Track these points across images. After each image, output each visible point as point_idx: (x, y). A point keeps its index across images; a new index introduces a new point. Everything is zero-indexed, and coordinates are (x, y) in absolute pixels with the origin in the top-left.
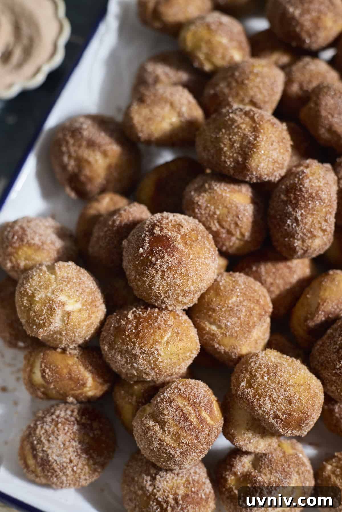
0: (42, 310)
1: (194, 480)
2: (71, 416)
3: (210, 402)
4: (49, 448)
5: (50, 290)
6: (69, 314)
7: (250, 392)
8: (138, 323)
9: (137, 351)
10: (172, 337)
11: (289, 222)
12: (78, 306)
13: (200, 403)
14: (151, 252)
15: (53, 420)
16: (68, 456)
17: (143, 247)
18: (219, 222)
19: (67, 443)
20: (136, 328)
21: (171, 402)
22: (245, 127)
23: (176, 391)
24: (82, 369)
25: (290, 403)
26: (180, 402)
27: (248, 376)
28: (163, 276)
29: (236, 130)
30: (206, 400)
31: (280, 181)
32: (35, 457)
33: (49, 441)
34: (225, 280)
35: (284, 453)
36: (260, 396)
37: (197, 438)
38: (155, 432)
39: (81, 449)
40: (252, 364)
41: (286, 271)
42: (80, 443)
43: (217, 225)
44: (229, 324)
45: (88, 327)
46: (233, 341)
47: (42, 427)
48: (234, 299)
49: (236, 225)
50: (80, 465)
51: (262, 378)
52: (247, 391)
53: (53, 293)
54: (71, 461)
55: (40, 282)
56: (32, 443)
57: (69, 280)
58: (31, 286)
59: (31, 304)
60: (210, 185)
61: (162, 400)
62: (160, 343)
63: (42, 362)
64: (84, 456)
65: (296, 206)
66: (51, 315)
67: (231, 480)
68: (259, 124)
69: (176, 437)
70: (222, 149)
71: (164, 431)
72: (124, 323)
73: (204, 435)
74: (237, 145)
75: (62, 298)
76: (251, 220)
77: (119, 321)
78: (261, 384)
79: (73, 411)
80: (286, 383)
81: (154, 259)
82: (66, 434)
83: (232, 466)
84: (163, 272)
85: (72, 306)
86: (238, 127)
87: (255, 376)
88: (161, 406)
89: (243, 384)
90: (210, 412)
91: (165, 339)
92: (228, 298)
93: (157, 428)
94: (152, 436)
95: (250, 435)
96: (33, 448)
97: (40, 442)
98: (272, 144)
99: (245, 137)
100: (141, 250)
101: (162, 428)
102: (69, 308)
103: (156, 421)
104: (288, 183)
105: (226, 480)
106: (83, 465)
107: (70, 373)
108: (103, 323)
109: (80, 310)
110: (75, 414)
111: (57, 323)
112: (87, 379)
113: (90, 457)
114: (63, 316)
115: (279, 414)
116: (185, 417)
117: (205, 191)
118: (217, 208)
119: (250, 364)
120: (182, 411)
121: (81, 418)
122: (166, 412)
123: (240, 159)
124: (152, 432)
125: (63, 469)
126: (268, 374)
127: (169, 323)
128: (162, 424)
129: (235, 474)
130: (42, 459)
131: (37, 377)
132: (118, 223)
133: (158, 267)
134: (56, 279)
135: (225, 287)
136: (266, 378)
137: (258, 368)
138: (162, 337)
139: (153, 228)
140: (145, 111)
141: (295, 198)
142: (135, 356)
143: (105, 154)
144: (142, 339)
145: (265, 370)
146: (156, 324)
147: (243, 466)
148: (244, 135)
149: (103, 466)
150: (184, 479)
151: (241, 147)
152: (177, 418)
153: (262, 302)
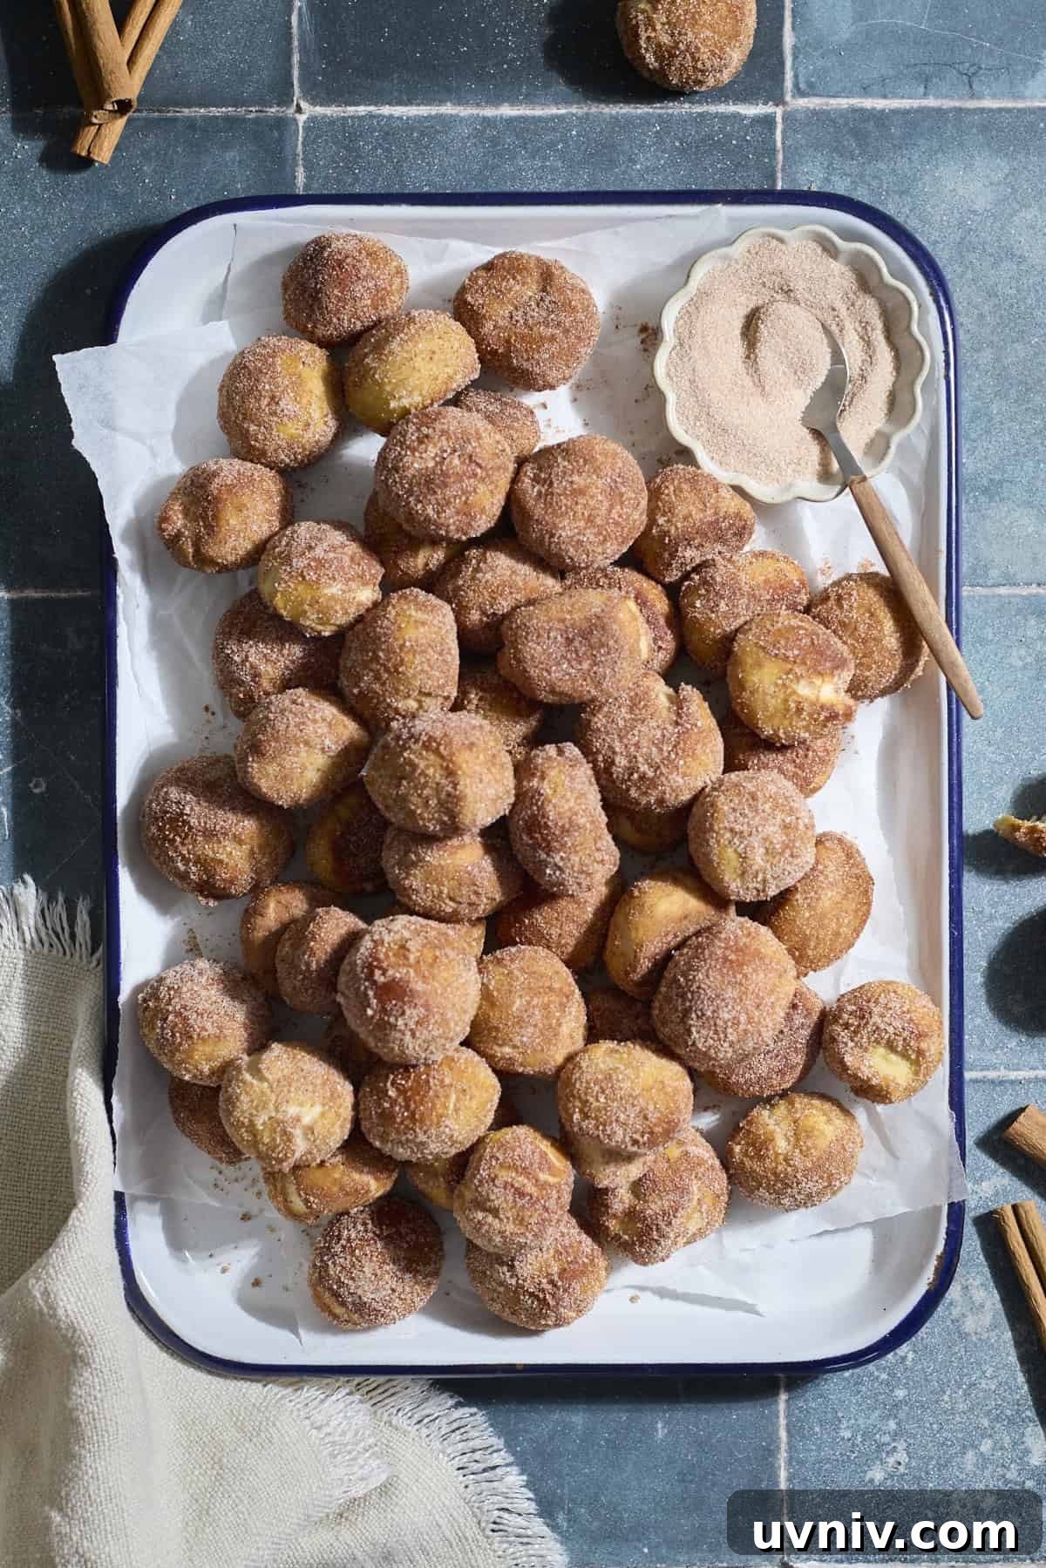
0: (274, 1140)
1: (565, 1247)
2: (366, 1231)
3: (544, 1155)
4: (357, 1287)
5: (271, 1106)
6: (310, 1129)
7: (589, 1125)
8: (407, 1100)
9: (422, 1138)
10: (458, 1100)
11: (548, 871)
12: (318, 1109)
13: (531, 1164)
14: (384, 1010)
15: (344, 1247)
16: (388, 1287)
17: (369, 1005)
18: (451, 899)
19: (379, 1272)
20: (407, 1107)
21: (493, 1180)
22: (435, 774)
23: (494, 1163)
24: (356, 1176)
25: (646, 1118)
26: (505, 1176)
27: (578, 1103)
28: (413, 1035)
29: (422, 780)
30: (537, 1156)
31: (511, 812)
32: (343, 1304)
33: (352, 1279)
34: (495, 978)
35: (668, 1161)
36: (605, 1125)
37: (546, 1209)
38: (490, 1225)
39: (399, 1270)
40: (578, 1086)
41: (572, 907)
42: (394, 1263)
43: (452, 904)
44: (525, 1039)
45: (342, 1127)
46: (539, 1056)
47: (334, 1263)
48: (518, 1002)
49: (477, 893)
50: (408, 1289)
51: (597, 1100)
52: (584, 1125)
53: (277, 1110)
54: (393, 1290)
55: (252, 1101)
56: (330, 1289)
57: (288, 1080)
58: (243, 1112)
59: (255, 1136)
60: (417, 855)
61: (480, 1181)
62: (447, 1116)
63: (298, 1189)
64: (408, 1276)
65: (549, 850)
66: (290, 1141)
67: (613, 1225)
68: (451, 761)
69: (520, 1221)
70: (413, 812)
71: (501, 1220)
72: (386, 1105)
73: (553, 1201)
74: (433, 803)
75: (292, 1110)
76: (494, 878)
77: (380, 1105)
78: (599, 1110)
79: (364, 1224)
80: (630, 1095)
81: (392, 1020)
82: (371, 1260)
83: (607, 1206)
84: (411, 1030)
85: (310, 1114)
86: (423, 773)
87: (587, 1101)
88: (484, 1190)
89: (576, 1116)
90: (549, 1168)
91: (452, 1106)
92: (509, 1006)
93: (490, 1219)
94: (487, 1232)
95: (613, 1169)
96: (336, 1295)
97: (340, 1284)
98: (481, 781)
99: (438, 788)
100: (370, 1012)
101: (496, 1216)
102: (306, 1120)
103: (484, 1210)
104: (525, 814)
105: (607, 1228)
106: (412, 1287)
107: (342, 1189)
108: (356, 1106)
109: (323, 1114)
110: (370, 1226)
111: (300, 1146)
112: (368, 1184)
113: (415, 1272)
114: (305, 1134)
115: (637, 1136)
116: (520, 1193)
117: (414, 864)
118: (440, 884)
119: (574, 1085)
120: (512, 1186)
121: (381, 1230)
122: (493, 1197)
123: (446, 818)
124: (486, 1227)
125: (387, 1304)
126: (603, 1092)
127: (447, 1081)
128: (495, 1212)
129: (615, 1216)
130: (354, 1303)
131: (298, 1205)
132: (314, 966)
133: (403, 1028)
134: (271, 1087)
135: (498, 990)
136: (602, 1100)
137: (587, 1088)
138: (446, 1108)
139: (371, 973)
140: (272, 769)
141: (544, 840)
142: (423, 1143)
143: (238, 840)
144: (422, 1121)
145: (597, 1088)
146: (431, 1093)
147: (621, 1201)
148: (438, 784)
149: (436, 1274)
150: (552, 1251)
151: (440, 803)
152: (510, 1198)
153: (556, 986)
